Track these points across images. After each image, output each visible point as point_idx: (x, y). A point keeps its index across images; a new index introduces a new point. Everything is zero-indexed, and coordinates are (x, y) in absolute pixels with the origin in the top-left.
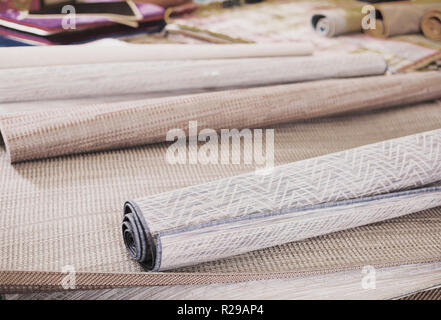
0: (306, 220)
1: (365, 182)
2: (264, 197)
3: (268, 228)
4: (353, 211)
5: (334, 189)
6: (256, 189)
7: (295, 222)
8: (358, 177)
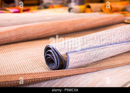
0: (112, 48)
1: (123, 37)
2: (95, 41)
3: (102, 51)
4: (124, 46)
5: (115, 39)
6: (92, 39)
7: (109, 49)
8: (121, 35)
